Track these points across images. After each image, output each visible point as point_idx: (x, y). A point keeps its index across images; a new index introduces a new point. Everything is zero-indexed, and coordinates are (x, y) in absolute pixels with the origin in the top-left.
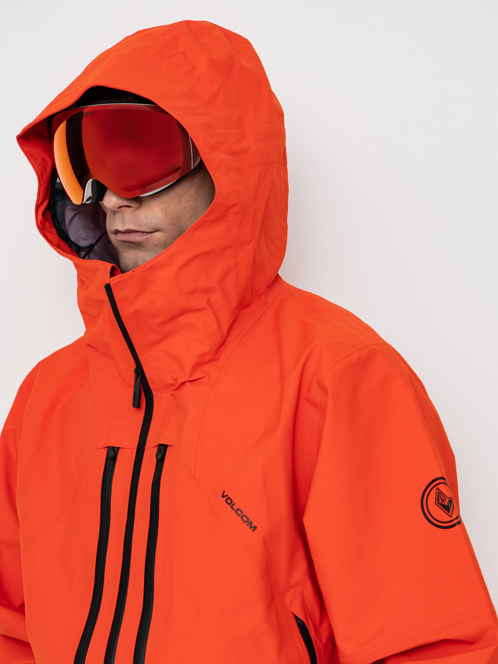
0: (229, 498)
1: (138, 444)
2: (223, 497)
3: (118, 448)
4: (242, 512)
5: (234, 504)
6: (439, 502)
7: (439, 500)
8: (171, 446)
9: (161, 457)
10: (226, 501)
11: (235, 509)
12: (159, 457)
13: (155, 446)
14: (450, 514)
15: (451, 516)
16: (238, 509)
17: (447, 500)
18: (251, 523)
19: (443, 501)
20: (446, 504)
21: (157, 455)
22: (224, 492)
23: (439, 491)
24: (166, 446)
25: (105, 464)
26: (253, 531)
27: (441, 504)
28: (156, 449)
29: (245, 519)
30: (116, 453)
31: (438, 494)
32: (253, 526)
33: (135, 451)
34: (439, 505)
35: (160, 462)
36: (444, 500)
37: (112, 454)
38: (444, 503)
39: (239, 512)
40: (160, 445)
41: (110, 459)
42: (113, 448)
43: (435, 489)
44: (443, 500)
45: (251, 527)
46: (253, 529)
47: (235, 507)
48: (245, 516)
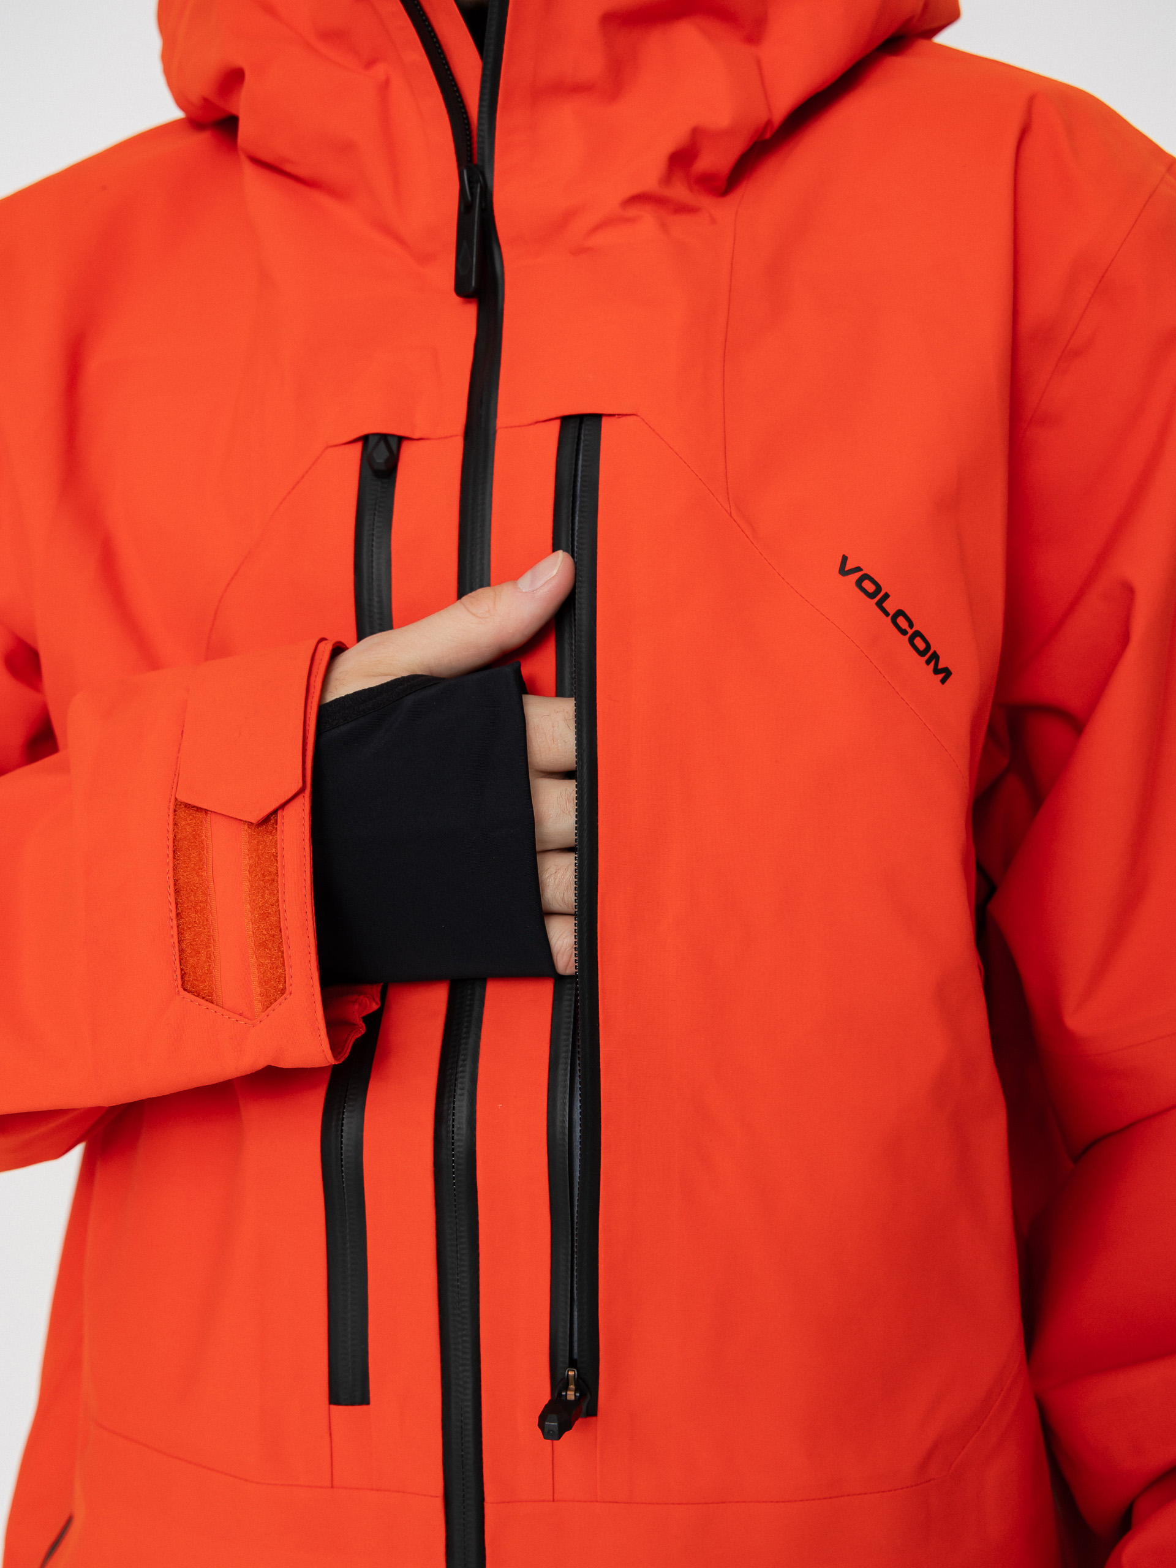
0: (866, 577)
1: (468, 421)
2: (843, 571)
3: (401, 439)
4: (910, 623)
5: (887, 596)
10: (859, 583)
11: (892, 612)
13: (545, 420)
16: (900, 613)
18: (935, 657)
22: (845, 559)
24: (596, 419)
26: (943, 681)
29: (919, 643)
30: (393, 452)
32: (941, 666)
37: (379, 458)
39: (901, 621)
40: (568, 418)
41: (375, 473)
45: (937, 671)
46: (941, 676)
47: (891, 606)
48: (917, 634)
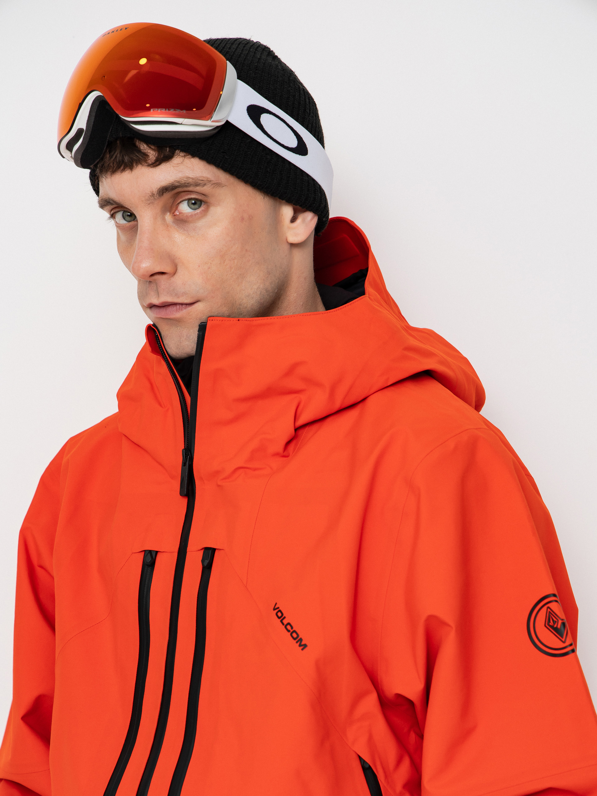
0: (280, 611)
1: (180, 546)
2: (274, 609)
3: (157, 552)
4: (292, 628)
5: (285, 618)
6: (550, 624)
7: (549, 621)
8: (220, 549)
9: (208, 563)
10: (277, 614)
12: (206, 564)
13: (200, 549)
14: (563, 640)
15: (564, 642)
16: (289, 624)
17: (560, 622)
18: (301, 640)
19: (554, 624)
20: (559, 626)
21: (203, 561)
22: (276, 604)
23: (550, 611)
24: (214, 550)
25: (142, 571)
26: (302, 649)
27: (552, 627)
28: (201, 553)
29: (295, 635)
30: (154, 558)
31: (549, 614)
32: (303, 643)
33: (176, 555)
34: (550, 627)
35: (207, 569)
36: (556, 621)
37: (149, 559)
38: (555, 626)
39: (289, 627)
40: (206, 549)
41: (147, 565)
42: (150, 551)
43: (545, 608)
44: (554, 622)
45: (300, 646)
46: (302, 647)
47: (285, 622)
48: (295, 631)
